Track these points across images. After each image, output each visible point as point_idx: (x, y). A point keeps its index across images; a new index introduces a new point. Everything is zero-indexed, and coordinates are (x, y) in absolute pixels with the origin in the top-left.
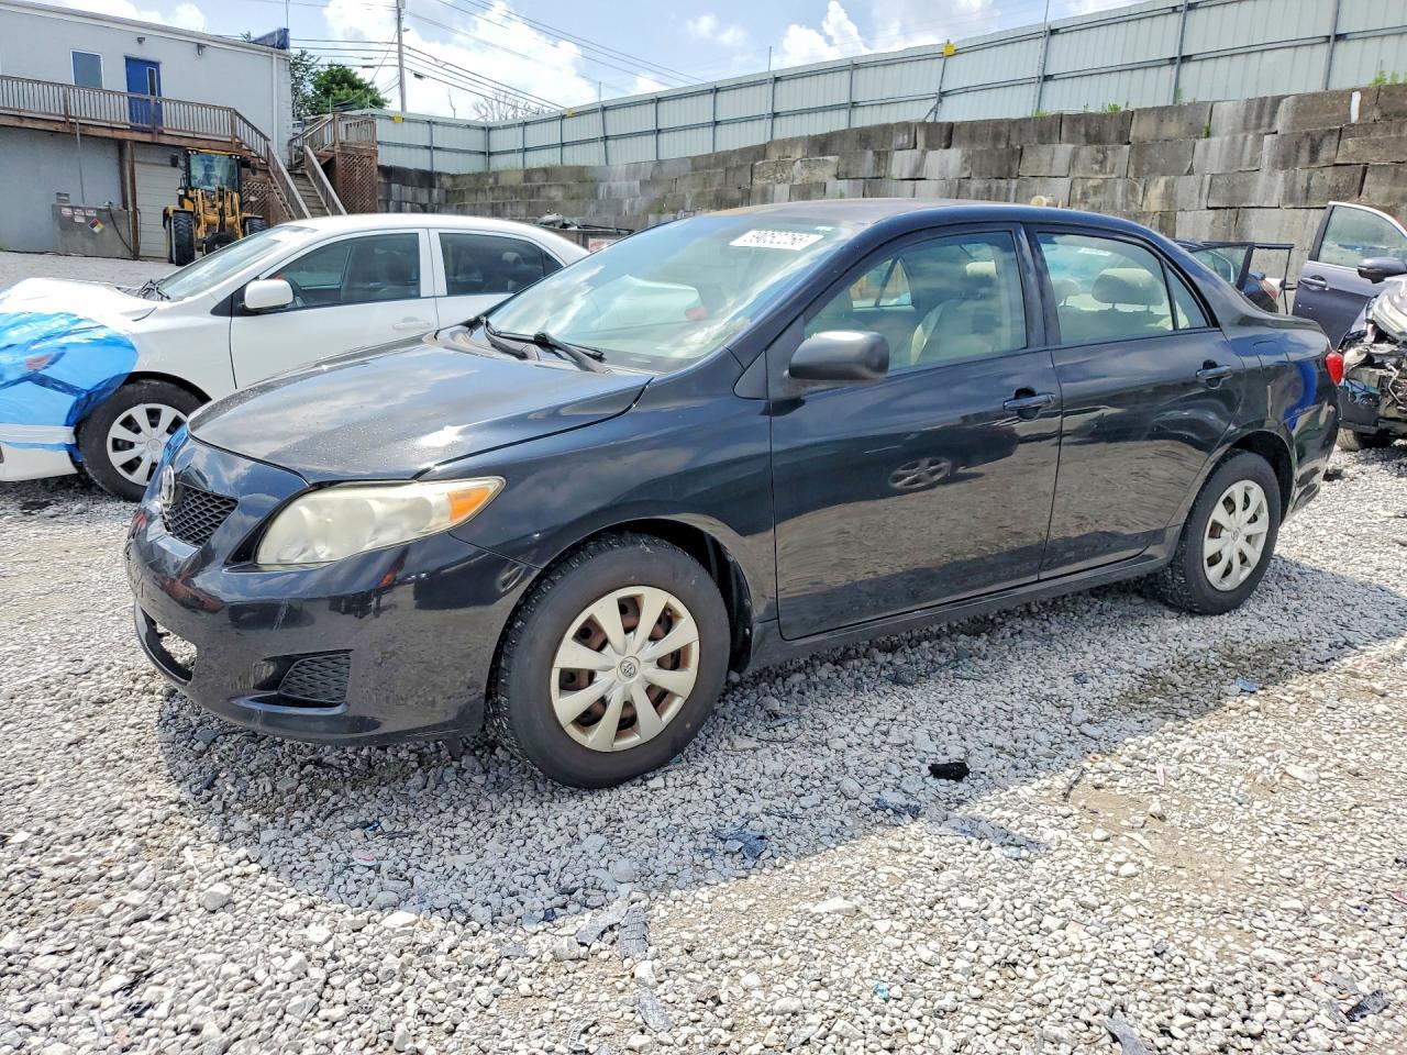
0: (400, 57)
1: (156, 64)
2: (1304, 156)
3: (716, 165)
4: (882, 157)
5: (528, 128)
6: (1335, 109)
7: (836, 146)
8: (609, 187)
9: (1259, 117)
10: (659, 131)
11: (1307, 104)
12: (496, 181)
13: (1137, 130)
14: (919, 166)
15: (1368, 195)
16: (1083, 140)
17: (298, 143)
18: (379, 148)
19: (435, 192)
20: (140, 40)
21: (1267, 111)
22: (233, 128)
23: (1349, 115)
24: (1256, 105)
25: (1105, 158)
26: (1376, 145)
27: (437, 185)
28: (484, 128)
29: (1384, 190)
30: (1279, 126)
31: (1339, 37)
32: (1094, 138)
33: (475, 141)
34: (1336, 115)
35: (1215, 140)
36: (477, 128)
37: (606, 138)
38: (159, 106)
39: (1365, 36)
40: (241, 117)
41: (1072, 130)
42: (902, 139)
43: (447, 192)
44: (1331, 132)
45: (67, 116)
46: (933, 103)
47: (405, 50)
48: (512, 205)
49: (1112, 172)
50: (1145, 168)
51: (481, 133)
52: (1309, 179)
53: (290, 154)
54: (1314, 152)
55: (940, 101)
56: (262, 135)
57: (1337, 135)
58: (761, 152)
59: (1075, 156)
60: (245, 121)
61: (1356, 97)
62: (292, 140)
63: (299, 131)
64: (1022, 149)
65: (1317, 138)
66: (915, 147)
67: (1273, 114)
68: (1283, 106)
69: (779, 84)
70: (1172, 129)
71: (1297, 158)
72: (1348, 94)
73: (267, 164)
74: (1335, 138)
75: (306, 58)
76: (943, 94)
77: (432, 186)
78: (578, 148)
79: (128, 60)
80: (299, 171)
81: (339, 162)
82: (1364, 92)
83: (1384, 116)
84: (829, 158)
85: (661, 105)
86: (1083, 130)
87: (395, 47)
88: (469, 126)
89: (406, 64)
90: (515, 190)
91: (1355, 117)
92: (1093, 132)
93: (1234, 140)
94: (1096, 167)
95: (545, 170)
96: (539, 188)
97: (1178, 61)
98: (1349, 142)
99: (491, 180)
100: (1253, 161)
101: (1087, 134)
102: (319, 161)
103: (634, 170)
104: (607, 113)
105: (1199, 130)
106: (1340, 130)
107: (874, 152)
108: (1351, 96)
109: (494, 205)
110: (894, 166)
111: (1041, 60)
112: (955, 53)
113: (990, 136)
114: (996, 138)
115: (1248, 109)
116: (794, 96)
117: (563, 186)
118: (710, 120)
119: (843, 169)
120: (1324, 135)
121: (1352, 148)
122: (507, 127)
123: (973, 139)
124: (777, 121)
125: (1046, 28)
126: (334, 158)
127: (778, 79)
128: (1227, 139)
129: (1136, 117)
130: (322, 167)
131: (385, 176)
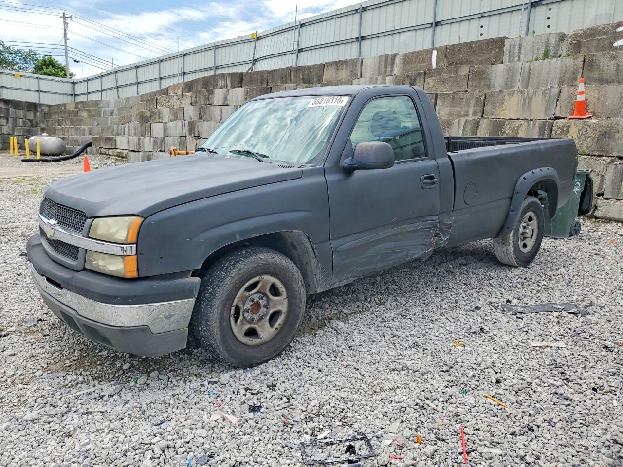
0: (66, 52)
4: (210, 92)
5: (89, 82)
6: (423, 61)
7: (194, 89)
9: (386, 67)
10: (138, 83)
11: (410, 59)
12: (65, 108)
13: (328, 75)
14: (226, 98)
15: (439, 113)
16: (301, 82)
19: (38, 114)
21: (389, 62)
23: (431, 64)
24: (383, 60)
26: (444, 82)
27: (39, 110)
28: (72, 83)
29: (447, 109)
30: (395, 71)
31: (437, 24)
32: (306, 81)
33: (68, 89)
34: (424, 64)
37: (118, 87)
39: (452, 22)
41: (296, 77)
42: (222, 83)
43: (45, 114)
44: (420, 74)
46: (250, 64)
47: (68, 48)
51: (70, 84)
55: (254, 64)
58: (165, 92)
61: (435, 53)
65: (413, 78)
66: (226, 87)
67: (393, 64)
68: (398, 60)
69: (186, 57)
70: (343, 74)
72: (429, 52)
74: (423, 77)
76: (255, 61)
77: (36, 110)
78: (107, 92)
82: (438, 50)
83: (450, 64)
84: (189, 94)
86: (301, 76)
87: (64, 47)
89: (69, 55)
90: (70, 113)
91: (434, 65)
92: (305, 77)
93: (372, 78)
96: (78, 111)
98: (430, 80)
99: (63, 108)
101: (303, 78)
104: (118, 74)
105: (356, 75)
106: (425, 72)
107: (207, 90)
108: (432, 53)
109: (59, 121)
110: (215, 98)
111: (296, 40)
112: (258, 39)
113: (259, 81)
114: (262, 82)
115: (380, 62)
116: (192, 64)
117: (87, 110)
118: (158, 77)
119: (194, 100)
120: (417, 77)
121: (431, 84)
122: (81, 82)
123: (251, 82)
124: (186, 76)
125: (298, 23)
127: (184, 55)
128: (368, 79)
129: (325, 67)
131: (5, 105)
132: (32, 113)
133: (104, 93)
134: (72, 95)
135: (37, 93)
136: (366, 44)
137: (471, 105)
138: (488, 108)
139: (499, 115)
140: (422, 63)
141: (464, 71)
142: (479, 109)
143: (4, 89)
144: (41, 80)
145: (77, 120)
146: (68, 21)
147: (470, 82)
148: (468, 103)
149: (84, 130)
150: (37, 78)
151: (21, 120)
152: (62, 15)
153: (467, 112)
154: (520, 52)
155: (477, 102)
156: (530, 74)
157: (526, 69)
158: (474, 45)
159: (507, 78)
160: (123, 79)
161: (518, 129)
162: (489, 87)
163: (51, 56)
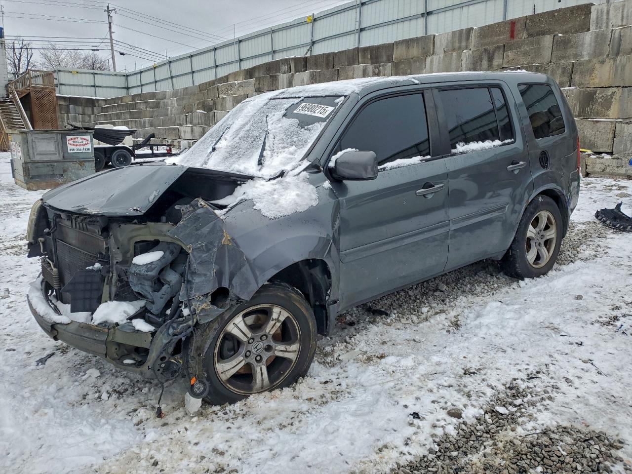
0: (112, 46)
2: (485, 62)
4: (274, 78)
5: (143, 74)
6: (501, 33)
7: (257, 75)
8: (165, 102)
9: (460, 42)
10: (193, 72)
11: (487, 32)
12: (122, 102)
13: (397, 54)
14: (291, 83)
16: (369, 61)
18: (57, 87)
21: (464, 36)
24: (457, 35)
26: (525, 53)
27: (97, 104)
28: (125, 76)
30: (471, 46)
32: (375, 60)
34: (502, 37)
35: (436, 57)
36: (121, 75)
37: (172, 77)
41: (364, 57)
42: (285, 68)
43: (102, 108)
44: (498, 47)
46: (308, 47)
47: (114, 42)
48: (124, 113)
51: (123, 78)
54: (490, 60)
55: (313, 45)
57: (503, 48)
58: (226, 79)
64: (338, 69)
65: (491, 51)
66: (290, 72)
67: (468, 38)
68: (473, 34)
69: (241, 43)
70: (415, 52)
71: (481, 65)
72: (507, 25)
74: (501, 52)
76: (313, 43)
77: (94, 106)
78: (162, 83)
83: (530, 35)
84: (252, 80)
85: (193, 58)
86: (369, 56)
87: (109, 41)
88: (116, 75)
89: (114, 48)
90: (127, 107)
92: (374, 56)
93: (446, 56)
95: (139, 95)
96: (136, 104)
97: (425, 15)
98: (509, 53)
99: (120, 101)
101: (371, 58)
102: (19, 96)
104: (172, 65)
105: (428, 52)
106: (504, 45)
107: (271, 76)
109: (117, 114)
110: (279, 83)
111: (358, 20)
112: (315, 20)
113: (324, 64)
114: (328, 64)
115: (453, 38)
116: (248, 49)
118: (213, 65)
119: (257, 86)
120: (495, 50)
122: (134, 74)
123: (316, 65)
124: (242, 63)
125: (359, 2)
126: (29, 94)
127: (240, 41)
128: (442, 56)
129: (395, 46)
130: (20, 99)
131: (65, 102)
132: (90, 109)
133: (158, 84)
134: (126, 88)
135: (93, 88)
136: (432, 19)
137: (556, 76)
138: (577, 78)
139: (589, 84)
140: (499, 35)
141: (547, 40)
142: (566, 79)
143: (63, 86)
144: (96, 76)
145: (136, 112)
146: (112, 14)
147: (554, 53)
148: (553, 74)
149: (145, 122)
150: (92, 73)
151: (80, 116)
152: (106, 9)
154: (608, 19)
155: (563, 72)
156: (621, 40)
157: (617, 35)
158: (556, 14)
159: (596, 46)
160: (177, 69)
161: (612, 97)
162: (576, 56)
163: (98, 50)
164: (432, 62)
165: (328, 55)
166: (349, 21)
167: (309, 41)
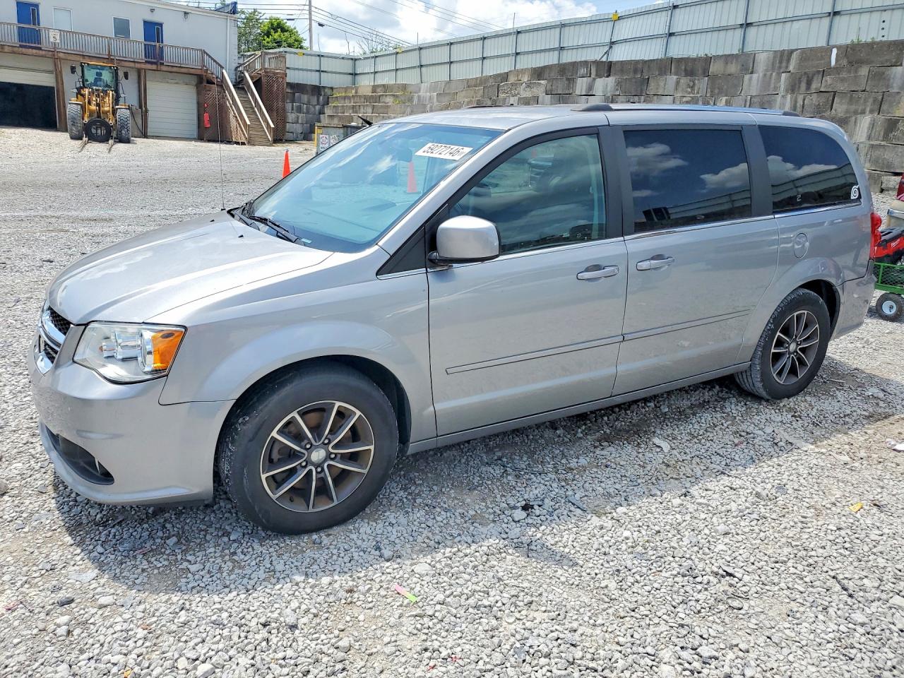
0: (310, 14)
1: (161, 25)
2: (803, 86)
3: (480, 84)
4: (571, 81)
5: (377, 59)
6: (822, 57)
7: (546, 75)
8: (419, 97)
9: (781, 62)
10: (451, 62)
11: (808, 55)
13: (715, 68)
14: (591, 87)
15: (836, 110)
16: (683, 73)
17: (241, 69)
18: (288, 71)
19: (321, 98)
20: (152, 10)
21: (785, 58)
22: (203, 60)
23: (830, 62)
24: (779, 54)
25: (694, 84)
26: (843, 80)
28: (352, 59)
29: (844, 107)
30: (791, 68)
31: (836, 13)
32: (690, 73)
33: (347, 67)
34: (822, 62)
35: (755, 76)
36: (348, 59)
37: (421, 66)
38: (161, 49)
39: (851, 13)
40: (207, 54)
41: (678, 68)
42: (583, 71)
43: (329, 98)
44: (819, 72)
45: (109, 55)
46: (606, 48)
47: (313, 9)
48: (364, 106)
49: (698, 93)
50: (716, 91)
51: (350, 61)
52: (804, 100)
53: (236, 75)
54: (809, 84)
55: (611, 47)
56: (219, 65)
57: (822, 74)
58: (505, 77)
59: (678, 83)
60: (210, 57)
61: (835, 51)
62: (237, 67)
63: (241, 61)
64: (648, 78)
65: (810, 76)
66: (590, 76)
67: (788, 60)
68: (794, 55)
69: (520, 35)
70: (733, 68)
71: (799, 87)
72: (828, 50)
73: (222, 82)
74: (821, 76)
75: (256, 13)
76: (612, 43)
77: (320, 94)
78: (405, 71)
79: (145, 22)
80: (240, 86)
81: (264, 80)
82: (839, 48)
83: (850, 63)
84: (542, 82)
85: (452, 46)
86: (683, 67)
87: (307, 8)
88: (343, 58)
89: (313, 18)
90: (366, 98)
91: (833, 63)
92: (688, 69)
93: (765, 75)
94: (689, 90)
95: (384, 85)
96: (380, 96)
97: (744, 26)
98: (828, 78)
99: (353, 91)
100: (776, 88)
101: (685, 70)
102: (252, 79)
103: (433, 87)
104: (422, 51)
105: (747, 69)
106: (824, 71)
107: (566, 78)
108: (831, 51)
109: (353, 107)
110: (577, 87)
111: (668, 24)
112: (619, 18)
113: (632, 70)
114: (635, 71)
115: (774, 57)
116: (528, 43)
117: (394, 95)
118: (480, 56)
119: (549, 89)
120: (814, 74)
121: (829, 82)
122: (365, 59)
123: (622, 71)
124: (519, 57)
125: (671, 5)
126: (261, 78)
127: (519, 32)
128: (761, 75)
129: (712, 60)
130: (254, 83)
131: (291, 89)
132: (315, 98)
133: (400, 72)
134: (352, 74)
136: (752, 32)
137: (868, 103)
138: (884, 107)
139: (895, 113)
140: (821, 60)
141: (864, 71)
142: (876, 107)
144: (322, 58)
145: (382, 106)
147: (869, 82)
148: (866, 101)
150: (319, 55)
151: (305, 106)
153: (865, 109)
155: (874, 101)
158: (876, 46)
162: (888, 86)
163: (293, 20)
164: (750, 79)
165: (637, 62)
166: (658, 24)
167: (608, 40)
